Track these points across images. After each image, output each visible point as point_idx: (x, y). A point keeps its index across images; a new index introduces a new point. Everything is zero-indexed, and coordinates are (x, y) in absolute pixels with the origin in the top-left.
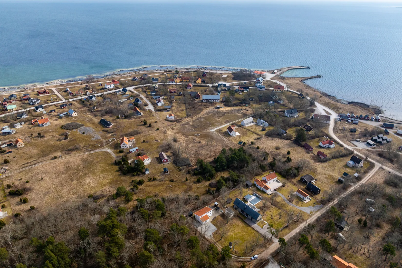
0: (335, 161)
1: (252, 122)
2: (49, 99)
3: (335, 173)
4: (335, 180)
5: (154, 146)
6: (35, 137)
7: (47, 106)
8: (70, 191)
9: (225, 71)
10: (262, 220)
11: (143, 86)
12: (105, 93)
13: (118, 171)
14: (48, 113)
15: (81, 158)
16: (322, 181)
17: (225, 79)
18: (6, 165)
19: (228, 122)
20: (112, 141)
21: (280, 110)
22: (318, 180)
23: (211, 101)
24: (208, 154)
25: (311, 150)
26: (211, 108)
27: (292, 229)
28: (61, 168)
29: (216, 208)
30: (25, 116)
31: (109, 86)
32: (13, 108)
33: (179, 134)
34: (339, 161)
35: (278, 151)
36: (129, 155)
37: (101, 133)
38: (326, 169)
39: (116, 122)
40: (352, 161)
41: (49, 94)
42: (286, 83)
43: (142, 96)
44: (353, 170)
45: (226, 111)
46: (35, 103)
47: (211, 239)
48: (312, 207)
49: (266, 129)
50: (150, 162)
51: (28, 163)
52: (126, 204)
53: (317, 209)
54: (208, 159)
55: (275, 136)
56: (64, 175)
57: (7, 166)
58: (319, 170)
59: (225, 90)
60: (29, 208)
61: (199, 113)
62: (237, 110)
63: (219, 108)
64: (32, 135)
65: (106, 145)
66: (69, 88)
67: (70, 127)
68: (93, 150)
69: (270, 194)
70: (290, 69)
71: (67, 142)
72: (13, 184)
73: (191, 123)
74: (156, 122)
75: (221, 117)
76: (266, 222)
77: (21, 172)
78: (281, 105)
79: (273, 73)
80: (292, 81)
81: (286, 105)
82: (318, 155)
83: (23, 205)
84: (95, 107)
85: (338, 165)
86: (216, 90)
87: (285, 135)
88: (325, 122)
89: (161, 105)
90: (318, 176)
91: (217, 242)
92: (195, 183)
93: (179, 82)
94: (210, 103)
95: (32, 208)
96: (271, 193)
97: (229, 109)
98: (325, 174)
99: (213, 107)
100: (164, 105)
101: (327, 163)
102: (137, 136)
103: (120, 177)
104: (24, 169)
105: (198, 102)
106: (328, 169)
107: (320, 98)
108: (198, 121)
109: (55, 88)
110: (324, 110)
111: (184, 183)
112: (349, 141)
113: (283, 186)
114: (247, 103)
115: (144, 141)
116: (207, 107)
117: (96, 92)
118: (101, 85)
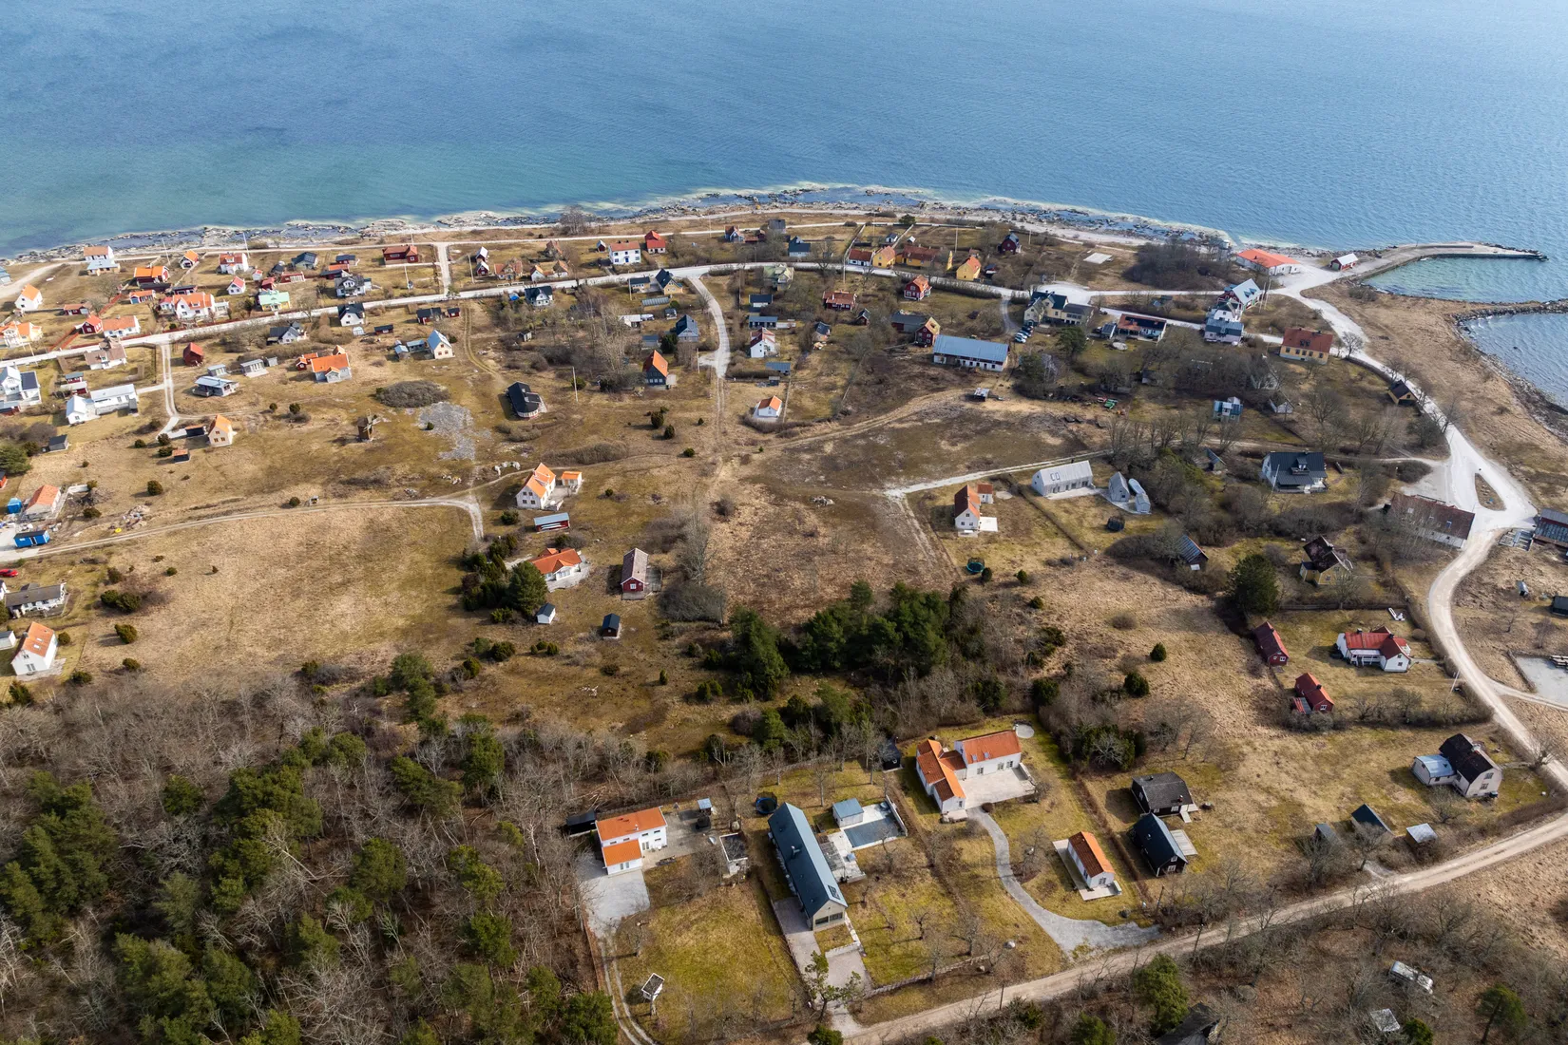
0: (1367, 737)
1: (1085, 484)
2: (405, 282)
3: (1325, 797)
4: (1300, 832)
5: (634, 519)
6: (280, 417)
7: (380, 307)
8: (268, 631)
9: (1121, 233)
10: (847, 920)
11: (741, 266)
12: (591, 282)
13: (456, 591)
14: (370, 334)
15: (372, 521)
16: (1229, 820)
17: (1088, 275)
18: (149, 499)
19: (987, 464)
20: (504, 471)
21: (1248, 445)
22: (1220, 809)
23: (968, 362)
24: (814, 589)
25: (1277, 663)
26: (952, 396)
27: (942, 1000)
28: (290, 544)
29: (700, 823)
30: (292, 337)
31: (621, 256)
32: (277, 302)
33: (758, 486)
34: (1381, 744)
35: (1117, 635)
36: (529, 538)
37: (488, 434)
38: (1292, 766)
39: (561, 403)
40: (1444, 761)
41: (416, 261)
42: (1368, 323)
43: (715, 307)
44: (1427, 801)
45: (1008, 414)
46: (351, 291)
47: (605, 941)
48: (1103, 927)
49: (1130, 524)
50: (582, 581)
51: (208, 506)
52: (405, 723)
53: (1119, 943)
54: (800, 613)
55: (1152, 563)
56: (282, 571)
57: (148, 504)
58: (1255, 765)
59: (1059, 322)
60: (119, 663)
61: (886, 410)
62: (1056, 420)
63: (981, 399)
64: (273, 407)
65: (477, 483)
66: (488, 247)
67: (401, 398)
68: (423, 497)
69: (952, 821)
70: (1435, 257)
71: (361, 451)
72: (131, 569)
73: (829, 448)
74: (701, 422)
75: (966, 437)
76: (855, 937)
77: (175, 533)
78: (1277, 423)
79: (1333, 265)
80: (1405, 314)
81: (1296, 427)
82: (1296, 692)
83: (118, 647)
84: (527, 331)
85: (1368, 762)
86: (1018, 319)
87: (1195, 567)
88: (1442, 537)
89: (762, 355)
90: (1230, 789)
91: (619, 957)
92: (687, 698)
93: (889, 267)
94: (960, 370)
95: (130, 666)
96: (956, 818)
97: (1024, 407)
98: (1268, 791)
99: (961, 392)
100: (774, 356)
101: (1320, 739)
102: (598, 469)
103: (448, 617)
104: (189, 524)
105: (913, 362)
106: (1303, 768)
107: (1496, 418)
108: (861, 442)
109: (447, 244)
110: (1478, 477)
111: (646, 690)
112: (1507, 655)
113: (1029, 799)
114: (1117, 395)
115: (609, 494)
116: (936, 385)
117: (563, 275)
118: (602, 248)
